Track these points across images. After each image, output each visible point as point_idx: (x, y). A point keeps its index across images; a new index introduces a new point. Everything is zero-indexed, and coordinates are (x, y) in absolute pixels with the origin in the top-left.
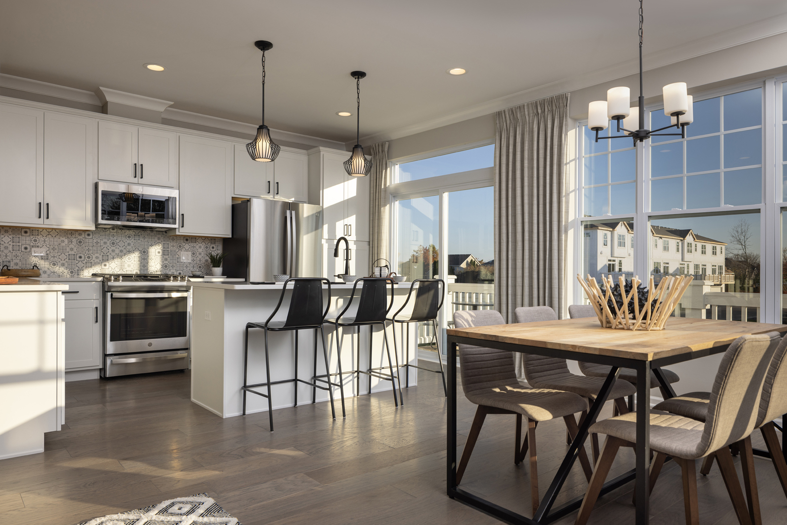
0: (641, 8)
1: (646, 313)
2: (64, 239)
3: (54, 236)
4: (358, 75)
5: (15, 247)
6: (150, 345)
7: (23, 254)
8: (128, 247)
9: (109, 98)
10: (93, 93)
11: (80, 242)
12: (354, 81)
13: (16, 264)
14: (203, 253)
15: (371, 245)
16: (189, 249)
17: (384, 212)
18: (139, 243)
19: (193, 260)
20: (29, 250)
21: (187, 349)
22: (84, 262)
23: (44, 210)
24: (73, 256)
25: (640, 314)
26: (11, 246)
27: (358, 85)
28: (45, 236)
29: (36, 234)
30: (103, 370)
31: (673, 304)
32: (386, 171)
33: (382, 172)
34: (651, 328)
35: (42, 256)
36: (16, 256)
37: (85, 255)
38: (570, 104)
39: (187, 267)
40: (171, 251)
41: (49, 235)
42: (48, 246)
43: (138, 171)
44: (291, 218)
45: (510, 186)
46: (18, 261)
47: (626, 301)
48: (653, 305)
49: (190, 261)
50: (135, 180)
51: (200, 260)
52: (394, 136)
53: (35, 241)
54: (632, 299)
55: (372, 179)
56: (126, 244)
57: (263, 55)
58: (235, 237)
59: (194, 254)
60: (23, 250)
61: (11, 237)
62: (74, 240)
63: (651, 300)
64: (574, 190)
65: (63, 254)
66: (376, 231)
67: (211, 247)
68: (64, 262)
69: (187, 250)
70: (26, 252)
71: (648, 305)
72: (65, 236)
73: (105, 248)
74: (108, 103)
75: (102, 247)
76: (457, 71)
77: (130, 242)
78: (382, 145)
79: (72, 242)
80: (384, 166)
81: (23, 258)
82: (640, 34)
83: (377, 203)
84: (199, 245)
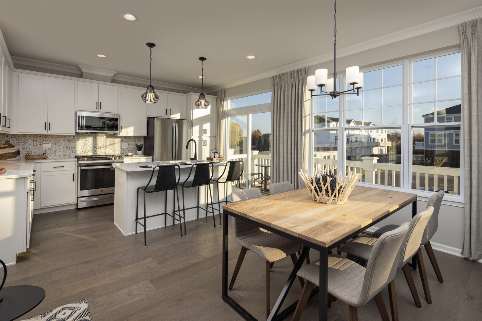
0: (335, 25)
1: (335, 194)
2: (61, 139)
3: (55, 138)
4: (203, 59)
5: (34, 144)
6: (102, 191)
7: (39, 147)
9: (83, 70)
10: (76, 68)
11: (69, 140)
12: (200, 62)
13: (35, 152)
14: (134, 144)
15: (216, 138)
17: (222, 123)
19: (129, 147)
20: (42, 145)
22: (72, 150)
23: (48, 126)
24: (65, 147)
25: (332, 195)
26: (32, 143)
27: (202, 64)
28: (50, 138)
29: (46, 137)
30: (77, 204)
31: (350, 189)
32: (223, 103)
33: (221, 104)
34: (338, 203)
35: (49, 148)
36: (35, 148)
37: (72, 146)
38: (307, 73)
39: (125, 151)
41: (53, 138)
42: (52, 143)
43: (98, 105)
44: (176, 127)
45: (278, 112)
46: (36, 151)
47: (324, 188)
48: (339, 191)
49: (127, 148)
50: (97, 110)
51: (132, 147)
52: (227, 87)
53: (45, 140)
54: (327, 188)
55: (217, 107)
57: (151, 50)
58: (148, 136)
59: (129, 144)
60: (39, 145)
61: (32, 139)
62: (66, 139)
63: (338, 188)
64: (309, 115)
65: (60, 147)
66: (219, 132)
68: (61, 150)
69: (126, 143)
70: (40, 146)
71: (336, 191)
72: (61, 138)
73: (83, 143)
74: (83, 73)
75: (81, 143)
76: (251, 57)
78: (222, 91)
79: (65, 140)
80: (222, 101)
81: (39, 149)
82: (335, 39)
83: (219, 119)
84: (132, 140)
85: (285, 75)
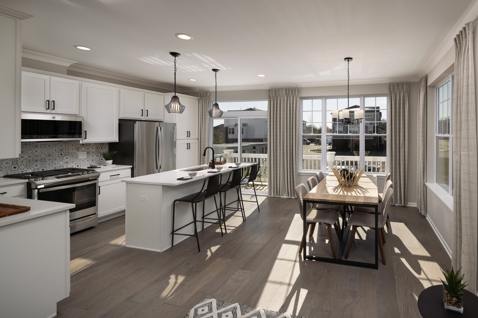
4: (216, 70)
8: (36, 153)
12: (212, 72)
15: (199, 141)
16: (85, 150)
18: (45, 150)
19: (88, 156)
21: (95, 214)
27: (216, 75)
40: (71, 153)
43: (51, 105)
44: (161, 131)
49: (85, 157)
50: (48, 111)
51: (93, 156)
55: (200, 109)
56: (34, 151)
57: (175, 59)
58: (121, 141)
59: (88, 153)
67: (100, 147)
77: (37, 150)
78: (206, 93)
84: (92, 147)
85: (280, 91)
